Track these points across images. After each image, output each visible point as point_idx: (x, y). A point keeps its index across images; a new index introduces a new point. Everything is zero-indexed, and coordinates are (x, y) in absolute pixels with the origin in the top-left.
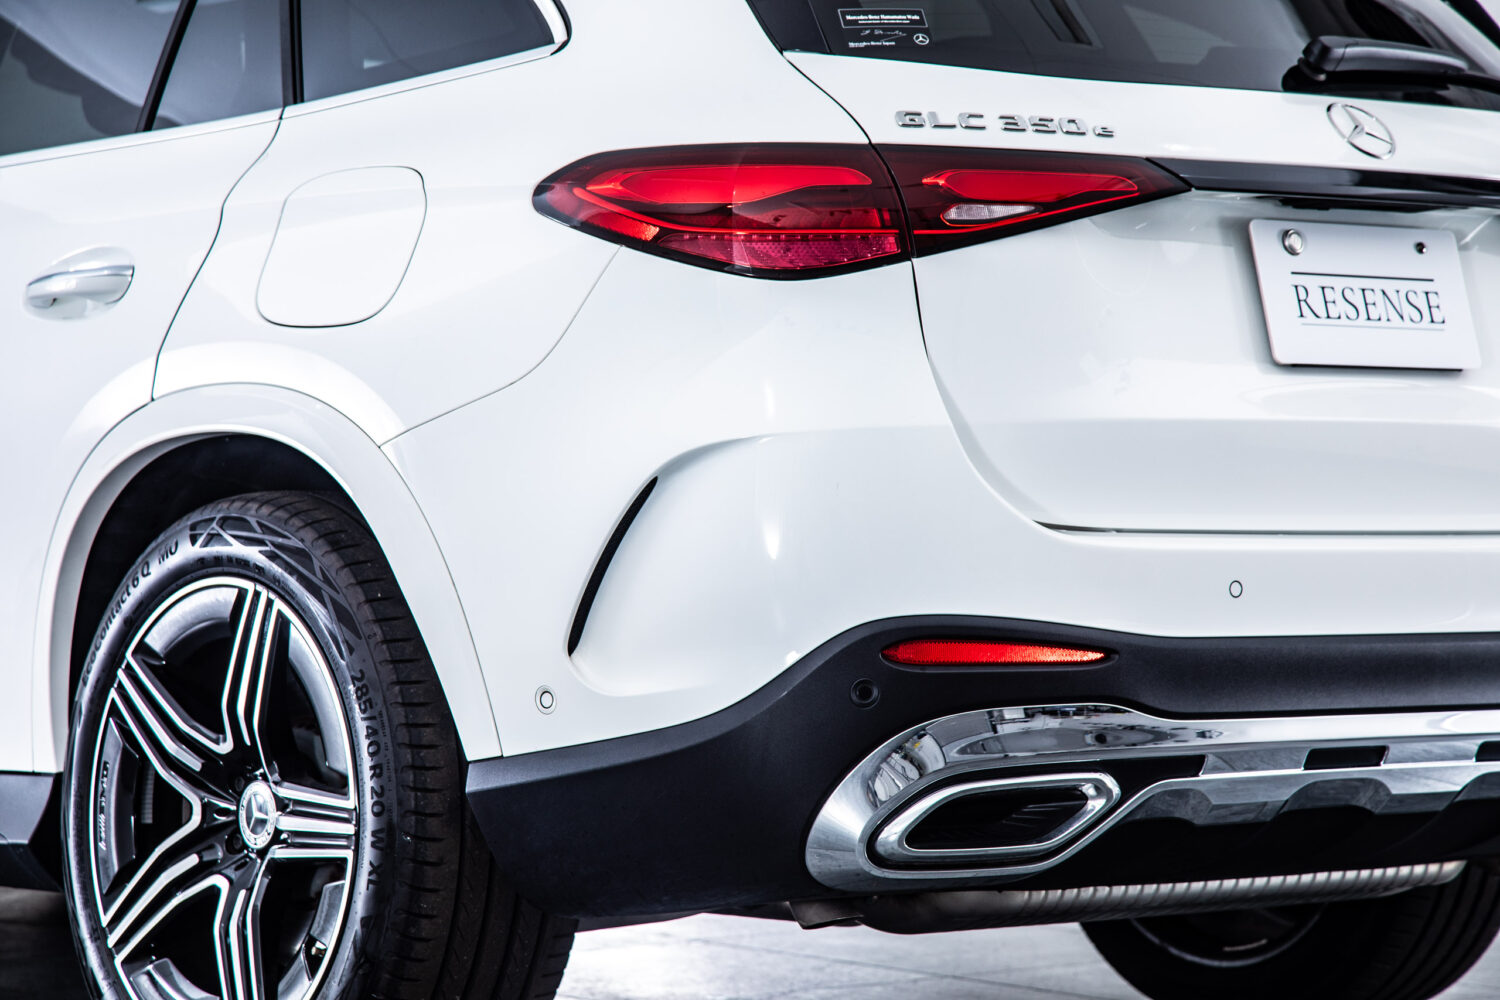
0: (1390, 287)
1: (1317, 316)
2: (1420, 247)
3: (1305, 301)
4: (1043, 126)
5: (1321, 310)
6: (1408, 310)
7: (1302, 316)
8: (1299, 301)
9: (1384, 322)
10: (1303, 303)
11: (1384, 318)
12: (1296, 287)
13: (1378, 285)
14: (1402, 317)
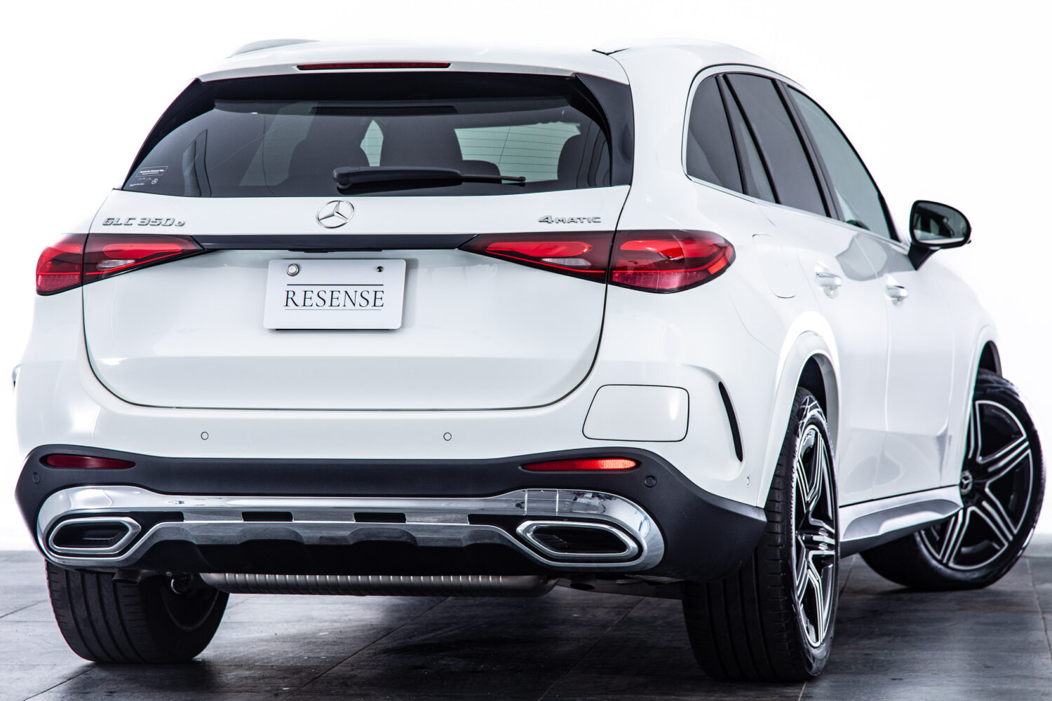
0: (351, 290)
1: (297, 305)
2: (380, 269)
3: (292, 299)
4: (157, 222)
5: (300, 302)
6: (359, 300)
7: (287, 305)
8: (288, 298)
9: (341, 307)
10: (290, 300)
11: (342, 304)
12: (288, 292)
13: (343, 289)
14: (354, 305)
